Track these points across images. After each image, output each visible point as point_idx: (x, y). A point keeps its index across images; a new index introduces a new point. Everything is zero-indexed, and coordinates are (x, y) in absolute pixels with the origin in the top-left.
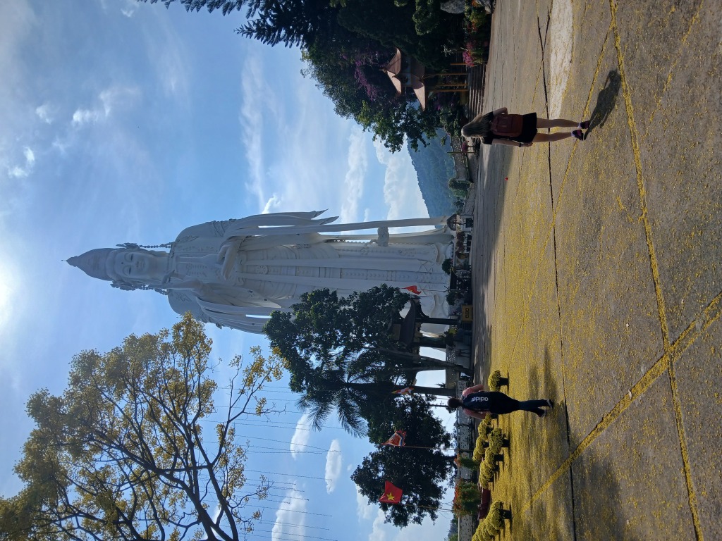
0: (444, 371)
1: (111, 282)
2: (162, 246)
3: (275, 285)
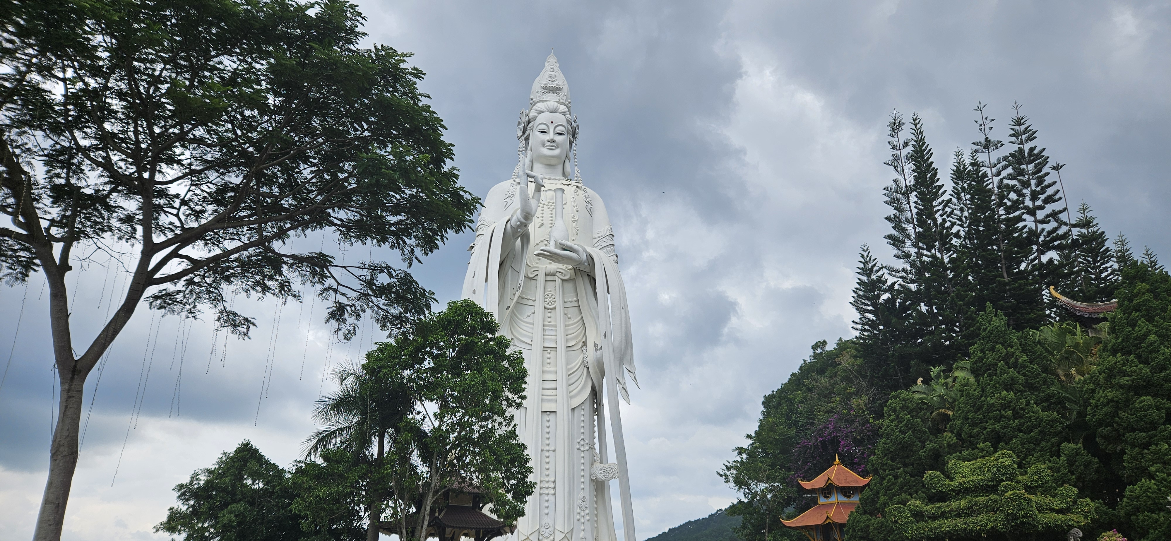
3: (528, 320)
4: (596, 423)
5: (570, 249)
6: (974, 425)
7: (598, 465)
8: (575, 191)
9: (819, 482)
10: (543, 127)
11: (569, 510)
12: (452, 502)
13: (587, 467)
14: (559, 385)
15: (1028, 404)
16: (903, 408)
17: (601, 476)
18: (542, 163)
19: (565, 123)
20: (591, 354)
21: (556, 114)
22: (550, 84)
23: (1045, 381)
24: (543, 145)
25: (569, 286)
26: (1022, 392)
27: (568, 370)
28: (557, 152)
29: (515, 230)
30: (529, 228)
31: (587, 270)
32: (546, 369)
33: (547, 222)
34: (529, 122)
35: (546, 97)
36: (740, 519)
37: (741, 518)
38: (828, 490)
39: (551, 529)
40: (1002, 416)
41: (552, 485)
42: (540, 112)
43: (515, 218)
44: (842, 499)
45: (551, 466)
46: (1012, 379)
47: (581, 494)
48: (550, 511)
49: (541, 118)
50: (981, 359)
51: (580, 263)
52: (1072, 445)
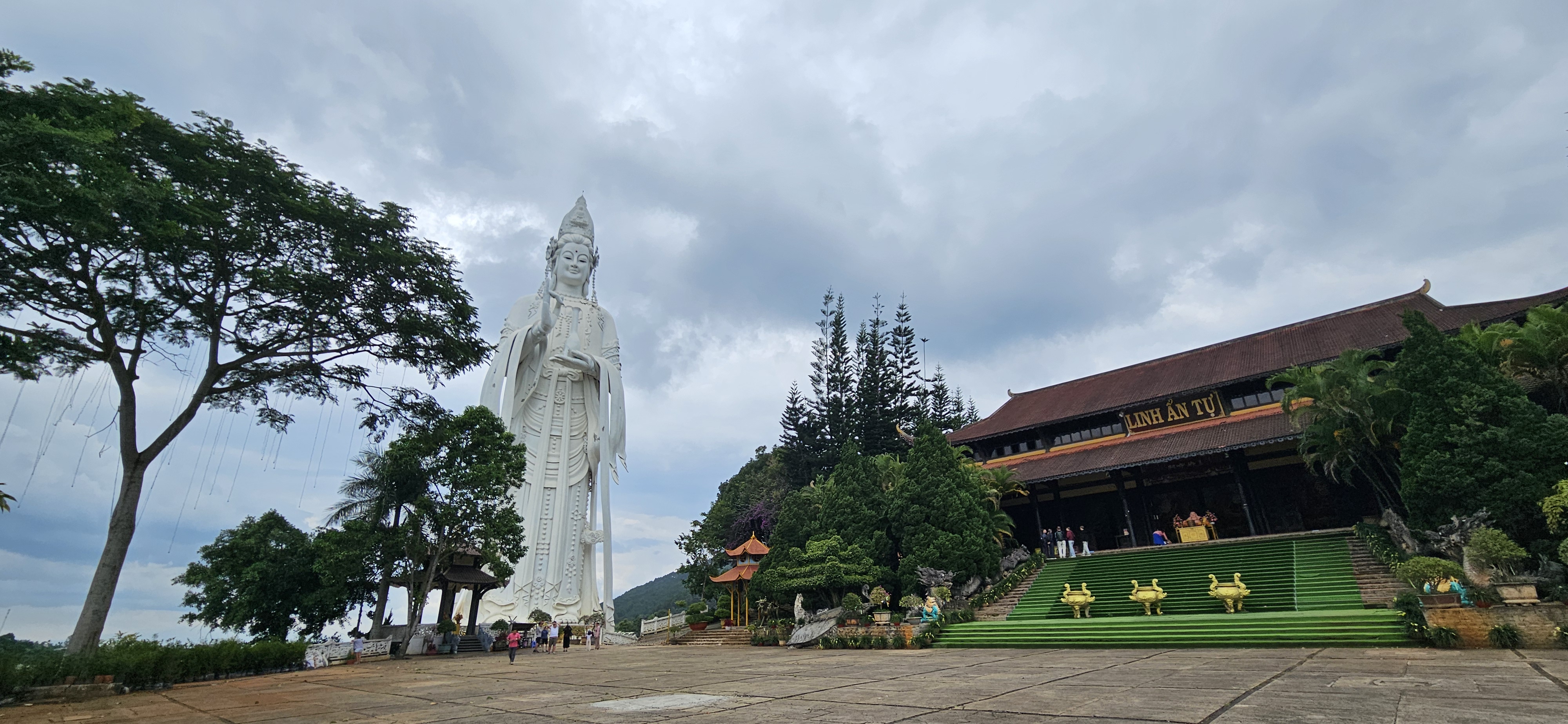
0: (406, 623)
1: (556, 238)
2: (594, 293)
3: (540, 412)
4: (589, 498)
5: (581, 358)
6: (828, 517)
7: (588, 532)
8: (591, 309)
9: (739, 551)
10: (568, 254)
11: (559, 567)
12: (456, 562)
13: (578, 533)
14: (560, 466)
15: (861, 505)
16: (794, 503)
17: (589, 541)
18: (565, 283)
19: (588, 254)
20: (591, 443)
21: (581, 245)
22: (578, 220)
23: (873, 490)
24: (567, 269)
25: (577, 387)
26: (859, 497)
27: (570, 455)
28: (578, 276)
29: (535, 337)
30: (548, 337)
31: (594, 375)
32: (551, 453)
33: (564, 333)
34: (557, 248)
35: (573, 230)
36: (686, 576)
37: (688, 574)
38: (744, 556)
39: (543, 582)
40: (845, 512)
41: (547, 547)
42: (567, 242)
43: (536, 328)
44: (752, 563)
45: (548, 531)
46: (854, 488)
47: (571, 555)
48: (543, 568)
49: (567, 247)
50: (841, 473)
51: (589, 369)
52: (879, 532)
